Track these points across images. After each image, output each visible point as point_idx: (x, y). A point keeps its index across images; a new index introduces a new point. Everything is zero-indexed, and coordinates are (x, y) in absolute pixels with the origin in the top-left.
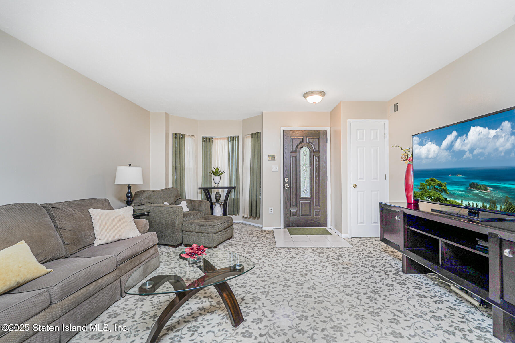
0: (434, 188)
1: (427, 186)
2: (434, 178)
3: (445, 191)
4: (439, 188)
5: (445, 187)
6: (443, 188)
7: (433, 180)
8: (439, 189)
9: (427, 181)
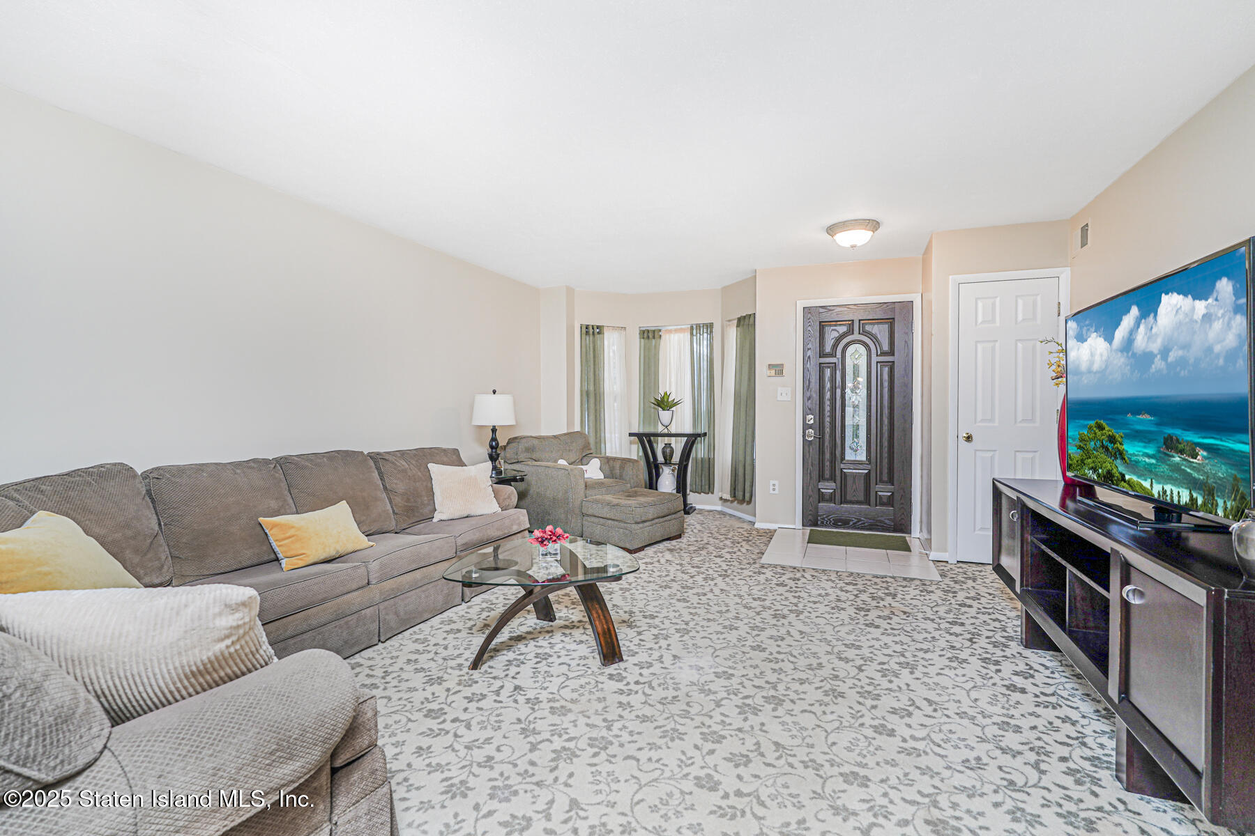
0: (1103, 446)
1: (1091, 440)
2: (1102, 422)
3: (1120, 454)
4: (1110, 446)
5: (1121, 444)
6: (1118, 448)
7: (1101, 428)
8: (1110, 449)
9: (1090, 428)
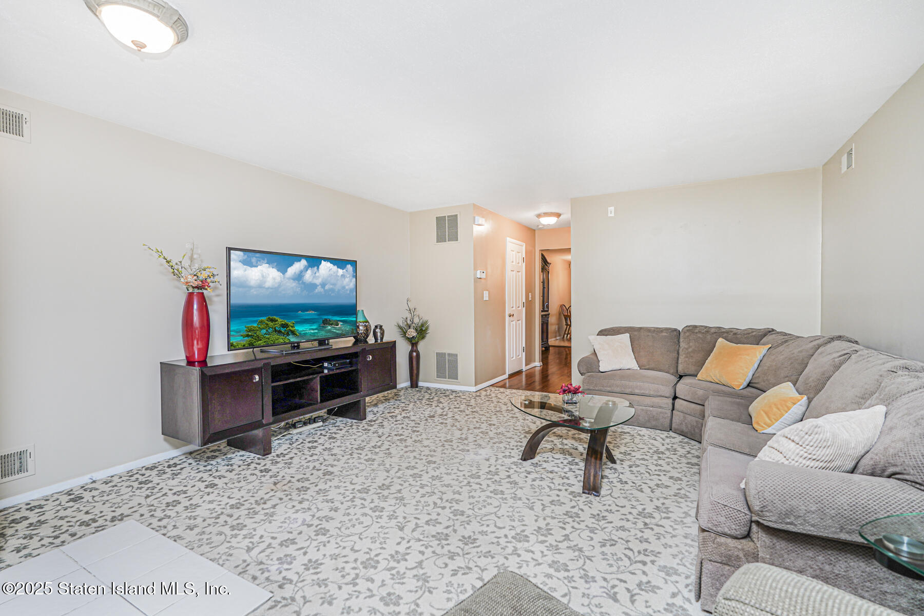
0: (276, 331)
1: (261, 329)
2: (275, 317)
3: (293, 333)
4: (283, 330)
5: (292, 327)
6: (290, 330)
7: (272, 320)
8: (283, 331)
9: (261, 322)
